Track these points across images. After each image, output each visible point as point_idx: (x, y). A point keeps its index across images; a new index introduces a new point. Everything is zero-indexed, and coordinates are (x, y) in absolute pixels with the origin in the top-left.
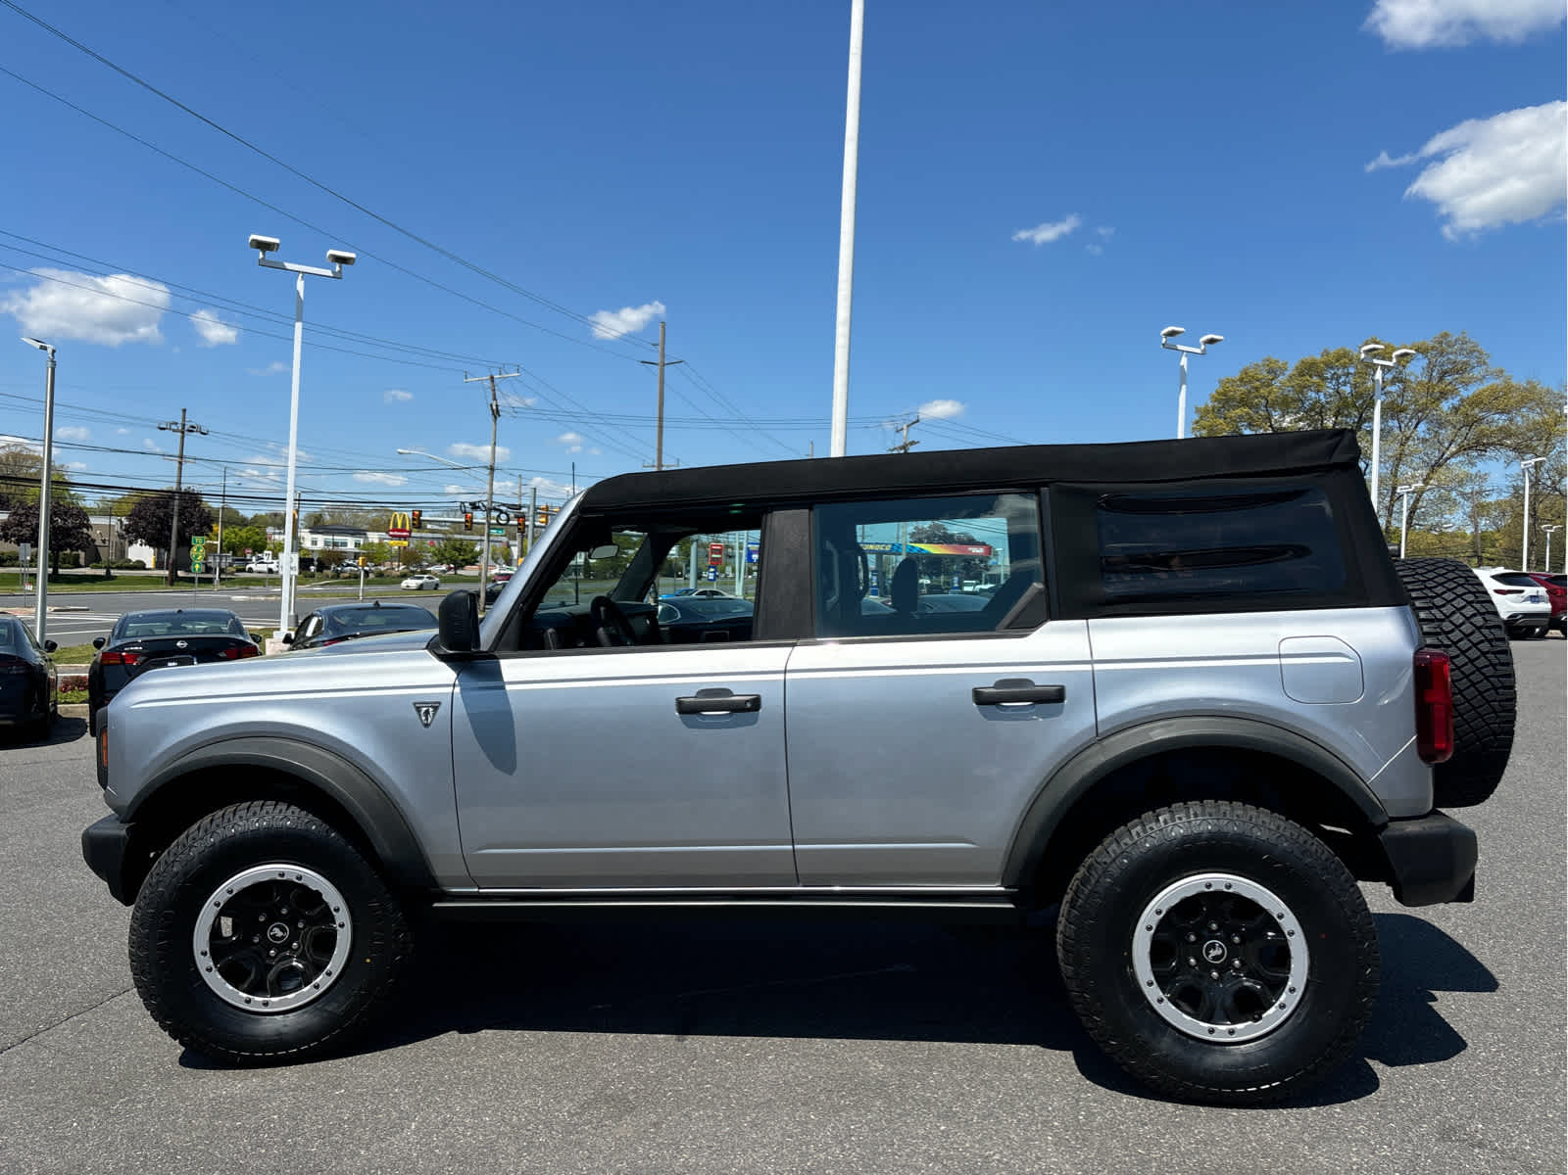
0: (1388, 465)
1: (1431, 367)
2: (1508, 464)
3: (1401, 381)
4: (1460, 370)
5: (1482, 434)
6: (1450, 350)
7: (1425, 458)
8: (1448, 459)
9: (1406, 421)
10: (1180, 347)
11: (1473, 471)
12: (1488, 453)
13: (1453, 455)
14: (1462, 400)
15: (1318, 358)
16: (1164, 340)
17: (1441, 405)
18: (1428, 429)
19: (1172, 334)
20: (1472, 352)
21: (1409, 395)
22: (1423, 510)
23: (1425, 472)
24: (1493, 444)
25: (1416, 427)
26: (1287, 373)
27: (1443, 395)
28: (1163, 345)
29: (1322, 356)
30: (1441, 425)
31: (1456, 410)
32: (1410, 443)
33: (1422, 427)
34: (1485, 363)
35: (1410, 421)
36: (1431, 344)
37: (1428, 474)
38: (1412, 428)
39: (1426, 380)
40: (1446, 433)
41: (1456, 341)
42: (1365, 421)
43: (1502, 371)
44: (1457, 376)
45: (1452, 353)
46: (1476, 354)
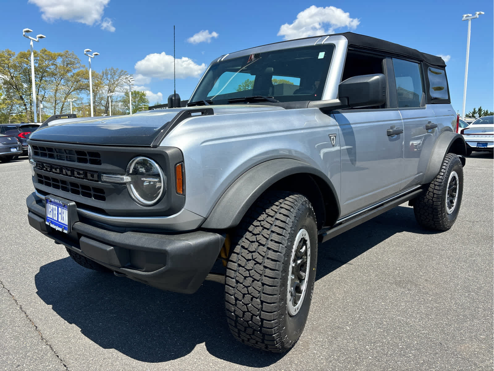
0: (53, 93)
1: (63, 62)
2: (88, 95)
3: (55, 65)
4: (72, 63)
5: (81, 85)
6: (69, 57)
7: (64, 91)
8: (71, 92)
9: (57, 79)
10: (30, 37)
11: (79, 97)
12: (82, 92)
13: (73, 91)
14: (74, 74)
15: (26, 52)
16: (24, 34)
17: (68, 74)
18: (65, 82)
19: (27, 31)
20: (76, 58)
21: (58, 70)
22: (65, 108)
23: (65, 95)
24: (84, 89)
25: (61, 81)
26: (15, 56)
27: (68, 71)
28: (24, 35)
29: (28, 52)
30: (68, 81)
31: (72, 76)
32: (59, 86)
33: (62, 81)
34: (80, 63)
35: (58, 78)
36: (63, 54)
37: (66, 97)
38: (59, 81)
39: (63, 65)
40: (70, 83)
41: (71, 54)
42: (43, 77)
43: (85, 66)
44: (72, 66)
45: (70, 58)
46: (77, 59)
